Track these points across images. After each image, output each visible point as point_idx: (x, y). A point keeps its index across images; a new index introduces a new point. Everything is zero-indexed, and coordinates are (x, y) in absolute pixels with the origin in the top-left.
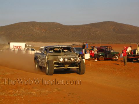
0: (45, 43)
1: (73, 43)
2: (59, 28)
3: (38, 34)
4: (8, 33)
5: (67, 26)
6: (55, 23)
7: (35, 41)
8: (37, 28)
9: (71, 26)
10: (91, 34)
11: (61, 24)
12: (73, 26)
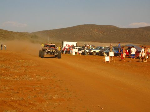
0: (103, 43)
1: (127, 44)
2: (115, 31)
3: (96, 35)
4: (70, 34)
5: (122, 29)
6: (111, 26)
7: (93, 41)
8: (95, 30)
9: (125, 29)
10: (143, 36)
11: (117, 27)
12: (128, 29)
